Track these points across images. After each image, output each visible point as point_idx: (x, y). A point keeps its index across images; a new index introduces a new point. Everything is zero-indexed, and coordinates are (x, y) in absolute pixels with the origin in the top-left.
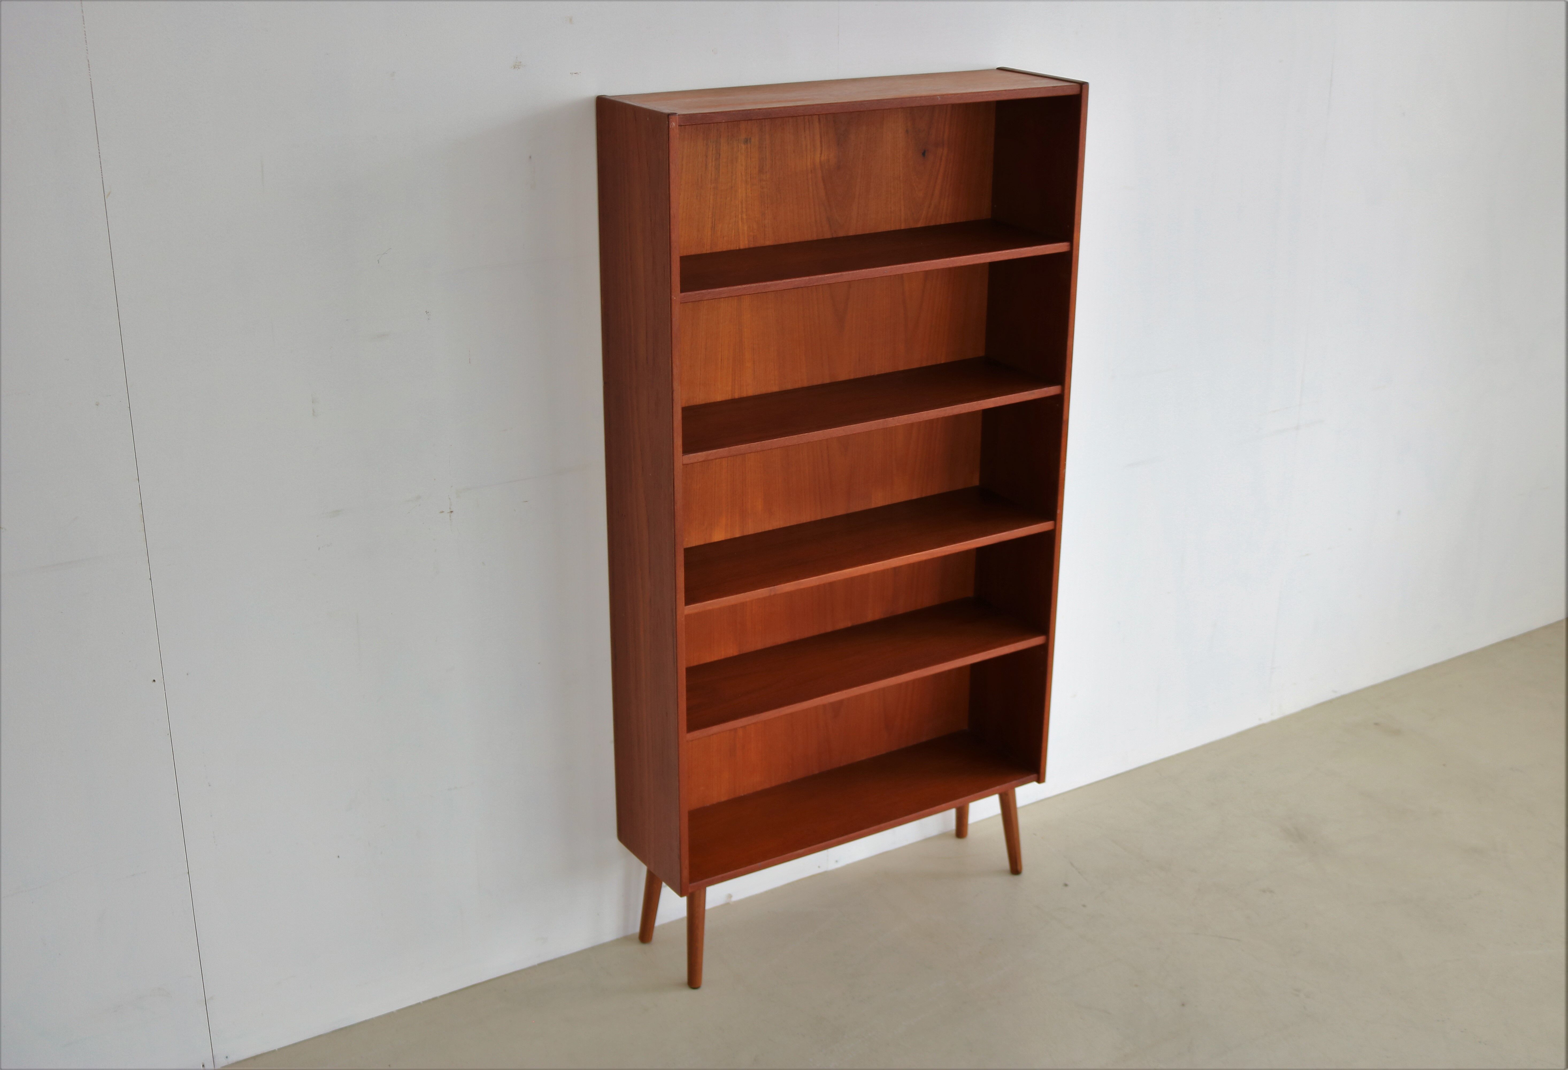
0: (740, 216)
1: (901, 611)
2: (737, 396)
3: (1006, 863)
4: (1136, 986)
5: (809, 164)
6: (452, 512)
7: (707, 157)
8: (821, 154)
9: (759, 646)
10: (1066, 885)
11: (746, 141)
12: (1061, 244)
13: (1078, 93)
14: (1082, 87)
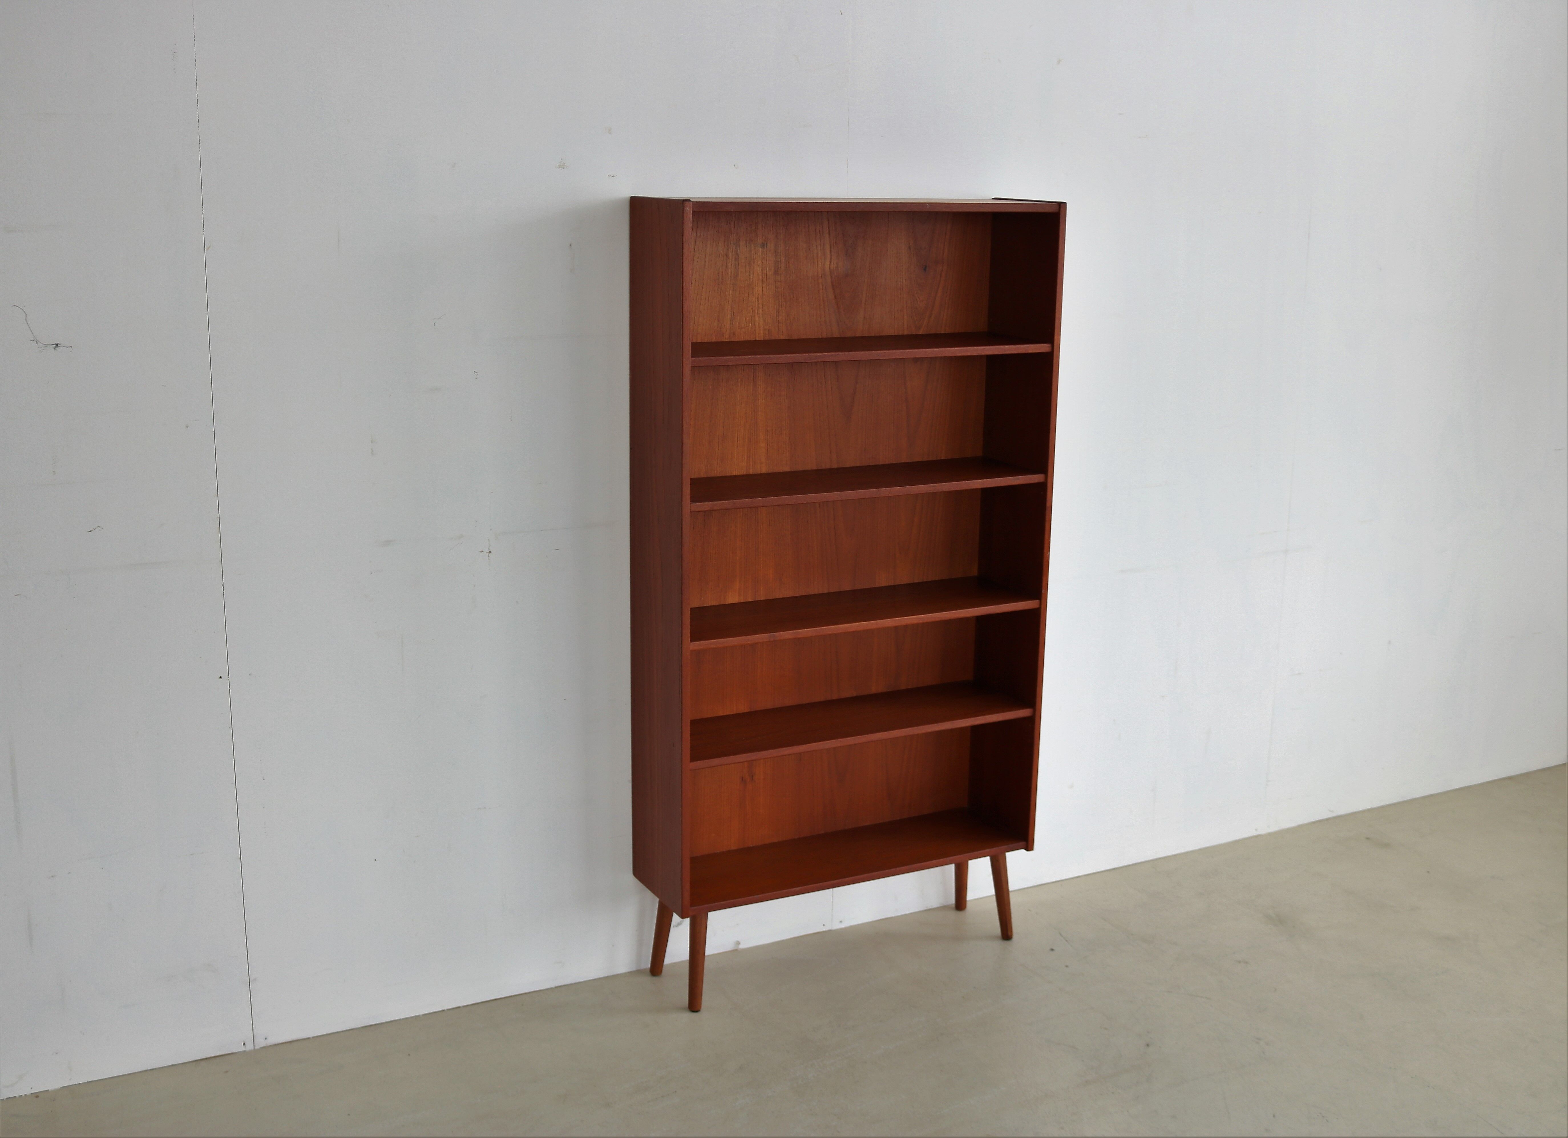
0: (756, 311)
1: (903, 687)
2: (751, 472)
3: (998, 930)
4: (1106, 1029)
5: (819, 270)
6: (490, 552)
7: (727, 256)
8: (831, 262)
9: (769, 705)
10: (1052, 950)
11: (763, 245)
12: (1043, 345)
13: (1058, 211)
14: (1061, 207)
